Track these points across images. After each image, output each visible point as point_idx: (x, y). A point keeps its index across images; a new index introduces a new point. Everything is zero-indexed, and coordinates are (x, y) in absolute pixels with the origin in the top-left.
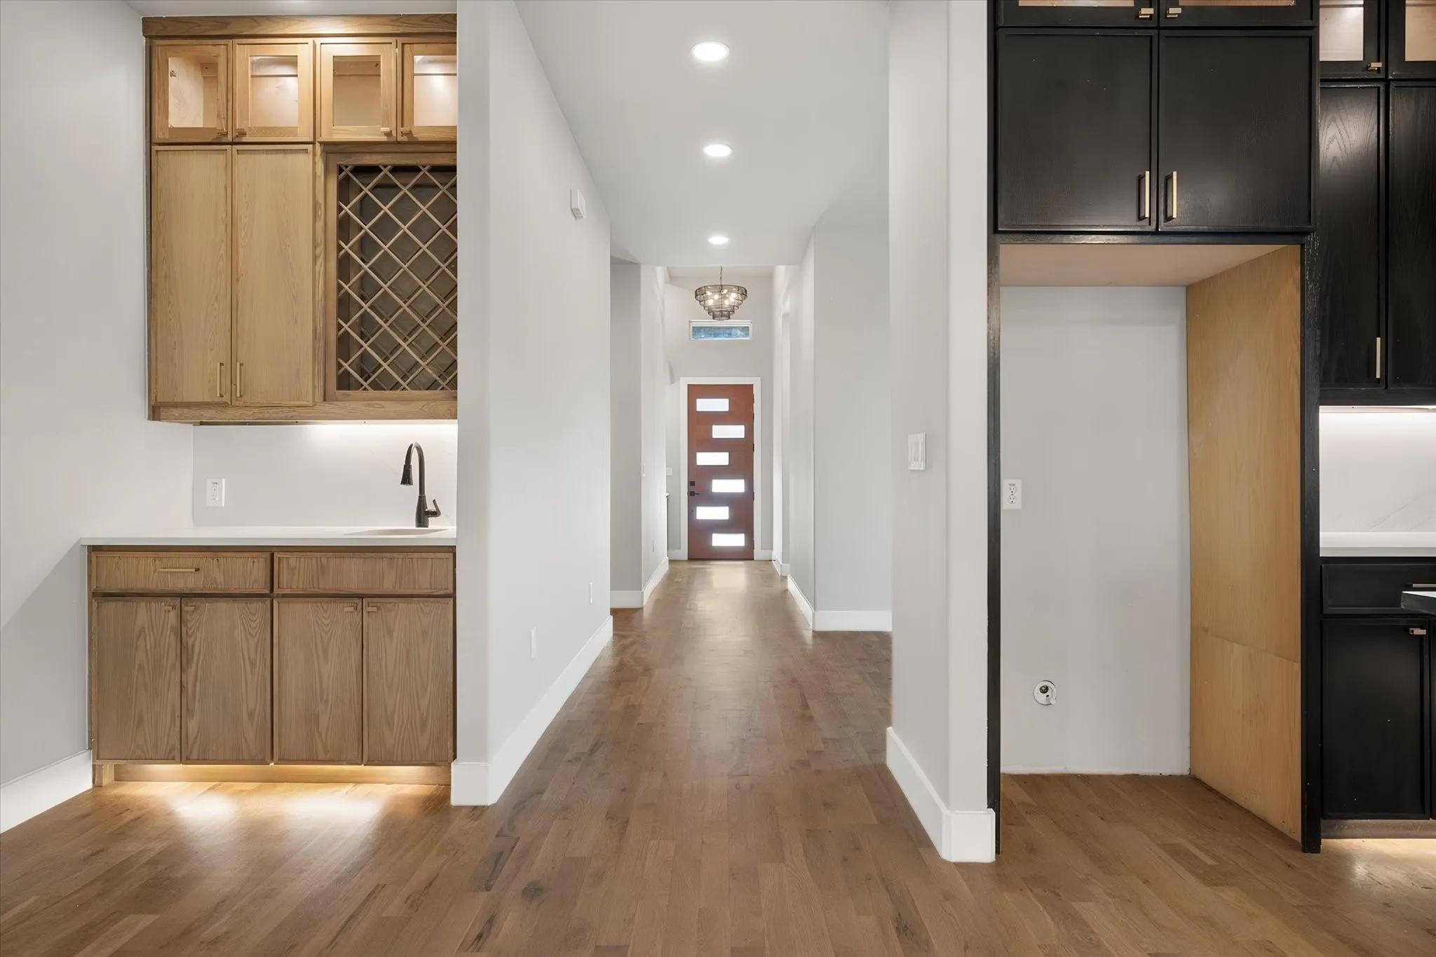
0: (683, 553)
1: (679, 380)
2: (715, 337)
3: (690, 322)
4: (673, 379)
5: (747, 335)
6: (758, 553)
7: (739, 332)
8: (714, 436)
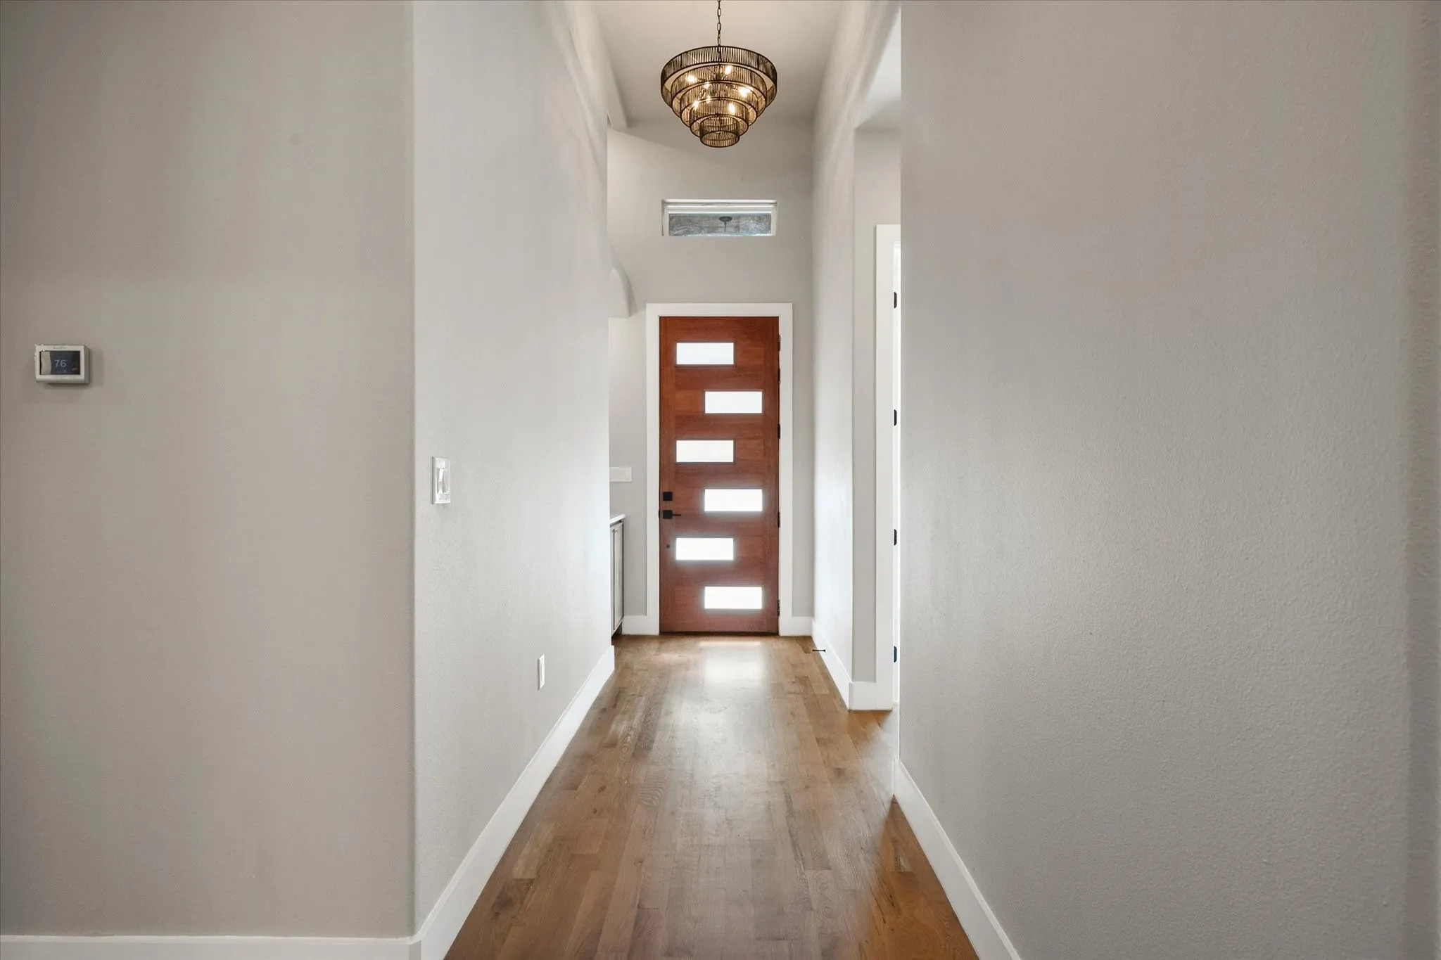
0: (649, 623)
1: (645, 307)
2: (709, 232)
3: (664, 203)
4: (633, 304)
5: (768, 229)
6: (788, 624)
7: (752, 225)
8: (708, 411)
